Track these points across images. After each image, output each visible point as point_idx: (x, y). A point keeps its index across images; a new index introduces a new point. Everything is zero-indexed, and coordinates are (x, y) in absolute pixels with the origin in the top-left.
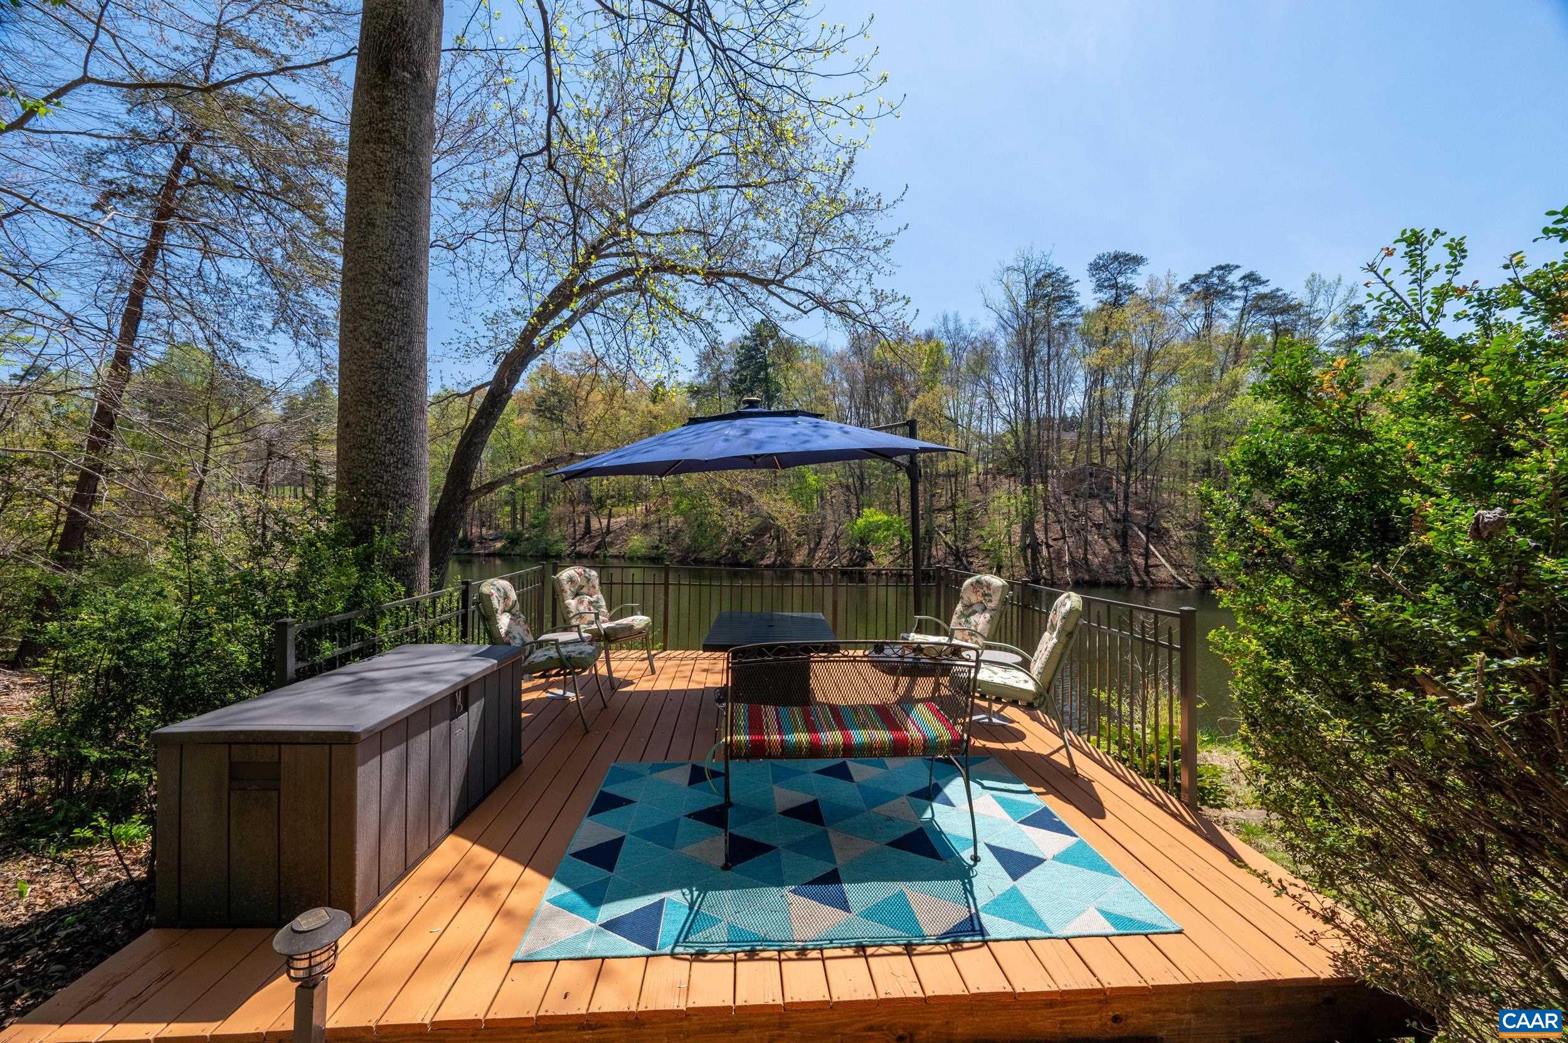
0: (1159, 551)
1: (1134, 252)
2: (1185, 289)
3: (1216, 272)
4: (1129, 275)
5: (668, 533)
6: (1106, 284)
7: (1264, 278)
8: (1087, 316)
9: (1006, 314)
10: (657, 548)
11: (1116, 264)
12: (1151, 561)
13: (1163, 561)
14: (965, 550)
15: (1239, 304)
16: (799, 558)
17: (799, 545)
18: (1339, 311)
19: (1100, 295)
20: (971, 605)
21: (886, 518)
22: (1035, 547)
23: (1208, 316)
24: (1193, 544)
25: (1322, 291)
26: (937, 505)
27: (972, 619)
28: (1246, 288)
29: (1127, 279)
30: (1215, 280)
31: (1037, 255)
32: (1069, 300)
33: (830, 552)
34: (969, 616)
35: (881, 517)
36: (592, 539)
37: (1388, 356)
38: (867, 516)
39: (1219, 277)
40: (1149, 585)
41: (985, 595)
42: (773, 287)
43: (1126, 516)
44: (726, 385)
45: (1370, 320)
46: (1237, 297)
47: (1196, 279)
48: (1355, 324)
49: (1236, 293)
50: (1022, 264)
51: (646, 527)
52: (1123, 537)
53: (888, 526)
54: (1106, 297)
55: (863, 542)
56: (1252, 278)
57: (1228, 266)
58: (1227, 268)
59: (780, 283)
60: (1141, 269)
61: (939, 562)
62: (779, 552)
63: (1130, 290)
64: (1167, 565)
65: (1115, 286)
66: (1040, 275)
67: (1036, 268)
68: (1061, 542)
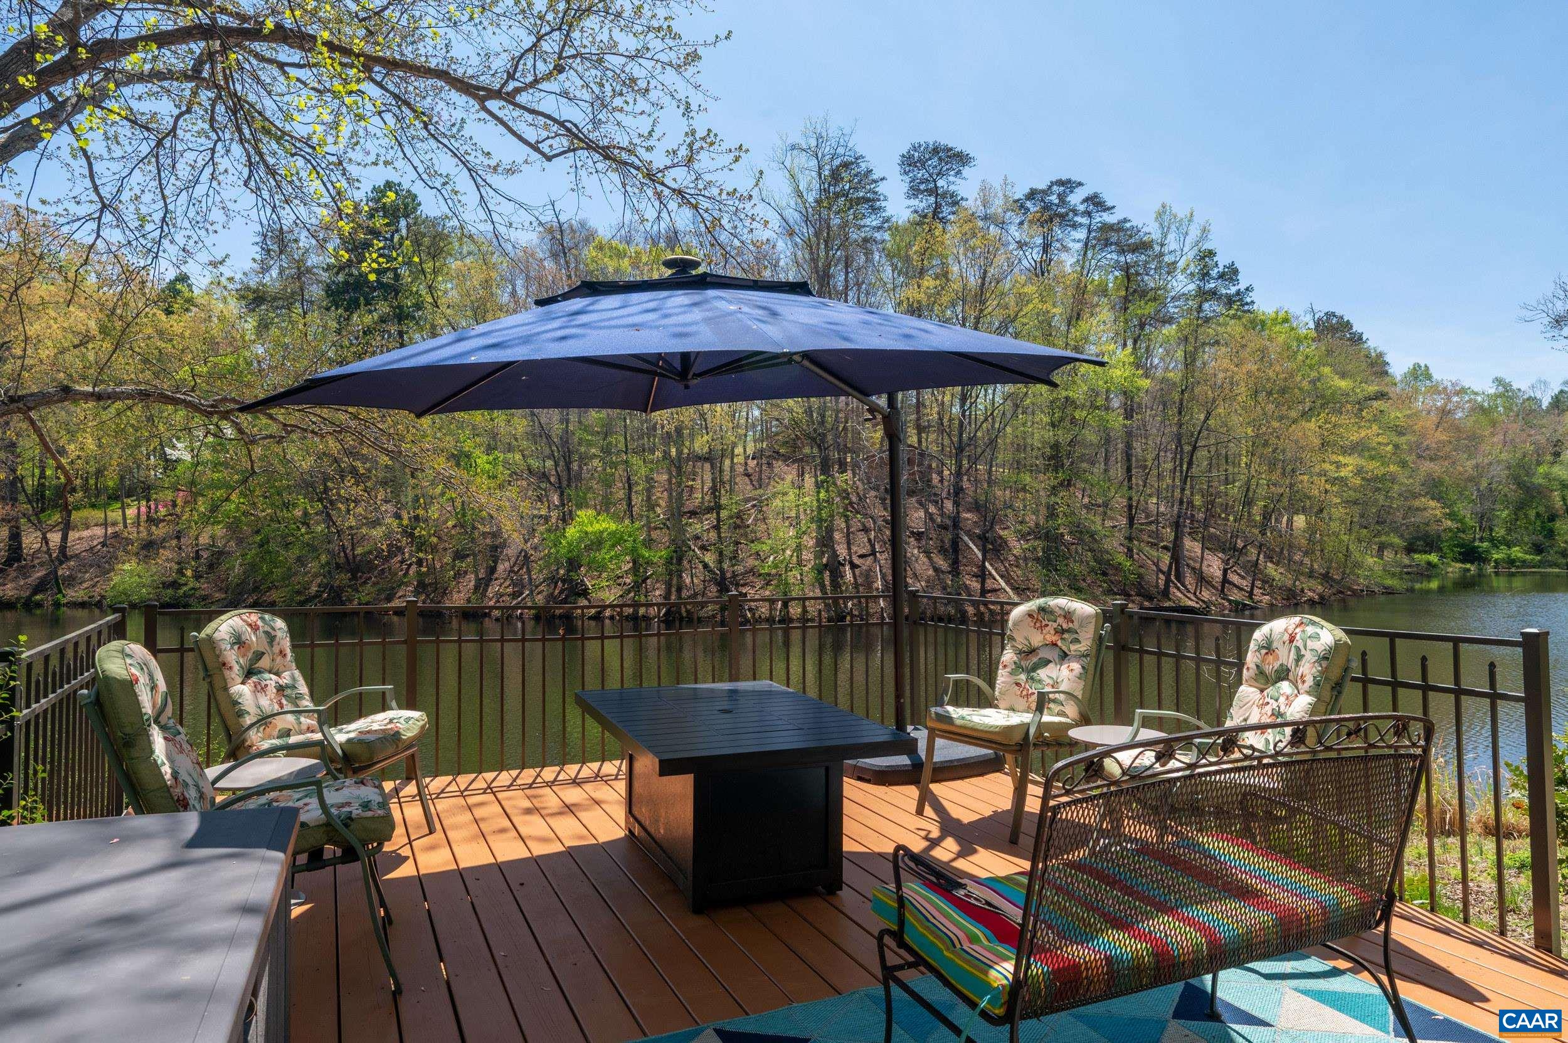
0: (996, 569)
1: (959, 146)
2: (1020, 206)
3: (1055, 188)
4: (951, 179)
5: (197, 557)
6: (922, 187)
7: (1109, 204)
8: (895, 230)
9: (793, 216)
10: (175, 585)
11: (935, 161)
12: (989, 584)
13: (1003, 584)
14: (734, 575)
15: (1081, 234)
16: (459, 597)
17: (459, 575)
18: (1191, 255)
19: (914, 202)
20: (1032, 651)
21: (613, 527)
22: (834, 568)
23: (1046, 247)
24: (1037, 559)
25: (1173, 228)
26: (690, 505)
27: (1042, 673)
28: (1088, 214)
29: (949, 183)
30: (1054, 199)
31: (833, 132)
32: (872, 203)
33: (515, 585)
34: (1034, 668)
35: (606, 525)
37: (1240, 318)
38: (582, 524)
39: (1059, 195)
40: (987, 617)
41: (1061, 631)
42: (493, 105)
43: (956, 522)
44: (316, 291)
45: (1221, 270)
46: (1081, 225)
47: (1032, 195)
48: (1208, 274)
49: (1079, 219)
50: (813, 143)
51: (149, 547)
52: (954, 551)
53: (617, 539)
54: (923, 205)
55: (573, 564)
56: (1095, 202)
57: (1069, 181)
58: (1068, 185)
59: (510, 98)
60: (966, 171)
61: (695, 595)
63: (955, 202)
64: (1008, 589)
65: (934, 192)
66: (837, 162)
67: (832, 151)
68: (870, 559)
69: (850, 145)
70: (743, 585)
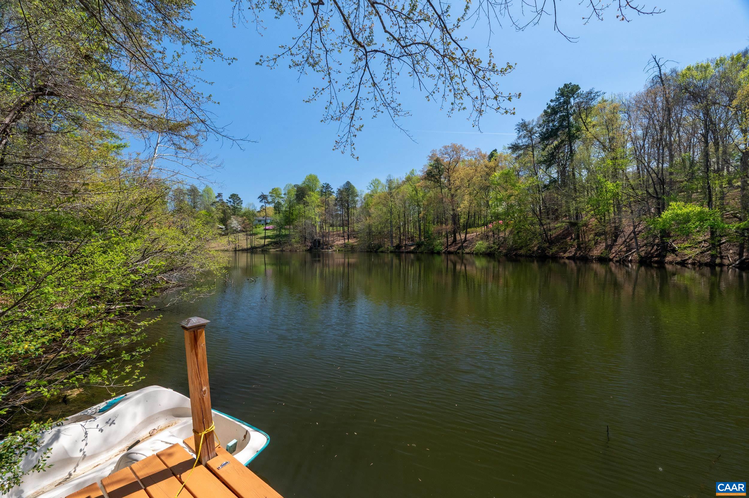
5: (499, 240)
10: (491, 247)
17: (597, 243)
33: (627, 247)
36: (456, 244)
38: (673, 209)
62: (579, 248)
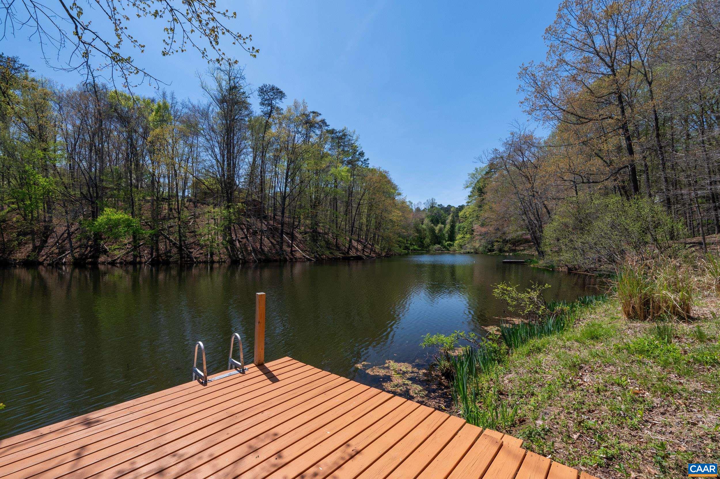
1: (281, 89)
3: (312, 114)
4: (278, 101)
6: (266, 102)
8: (255, 118)
11: (272, 93)
12: (292, 249)
13: (297, 249)
14: (186, 245)
19: (262, 108)
22: (231, 242)
29: (276, 103)
30: (311, 118)
38: (107, 215)
40: (294, 260)
47: (304, 115)
54: (266, 109)
55: (98, 238)
60: (283, 100)
63: (278, 109)
64: (300, 250)
67: (235, 75)
68: (245, 240)
69: (243, 74)
70: (190, 249)
